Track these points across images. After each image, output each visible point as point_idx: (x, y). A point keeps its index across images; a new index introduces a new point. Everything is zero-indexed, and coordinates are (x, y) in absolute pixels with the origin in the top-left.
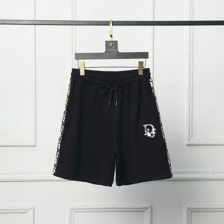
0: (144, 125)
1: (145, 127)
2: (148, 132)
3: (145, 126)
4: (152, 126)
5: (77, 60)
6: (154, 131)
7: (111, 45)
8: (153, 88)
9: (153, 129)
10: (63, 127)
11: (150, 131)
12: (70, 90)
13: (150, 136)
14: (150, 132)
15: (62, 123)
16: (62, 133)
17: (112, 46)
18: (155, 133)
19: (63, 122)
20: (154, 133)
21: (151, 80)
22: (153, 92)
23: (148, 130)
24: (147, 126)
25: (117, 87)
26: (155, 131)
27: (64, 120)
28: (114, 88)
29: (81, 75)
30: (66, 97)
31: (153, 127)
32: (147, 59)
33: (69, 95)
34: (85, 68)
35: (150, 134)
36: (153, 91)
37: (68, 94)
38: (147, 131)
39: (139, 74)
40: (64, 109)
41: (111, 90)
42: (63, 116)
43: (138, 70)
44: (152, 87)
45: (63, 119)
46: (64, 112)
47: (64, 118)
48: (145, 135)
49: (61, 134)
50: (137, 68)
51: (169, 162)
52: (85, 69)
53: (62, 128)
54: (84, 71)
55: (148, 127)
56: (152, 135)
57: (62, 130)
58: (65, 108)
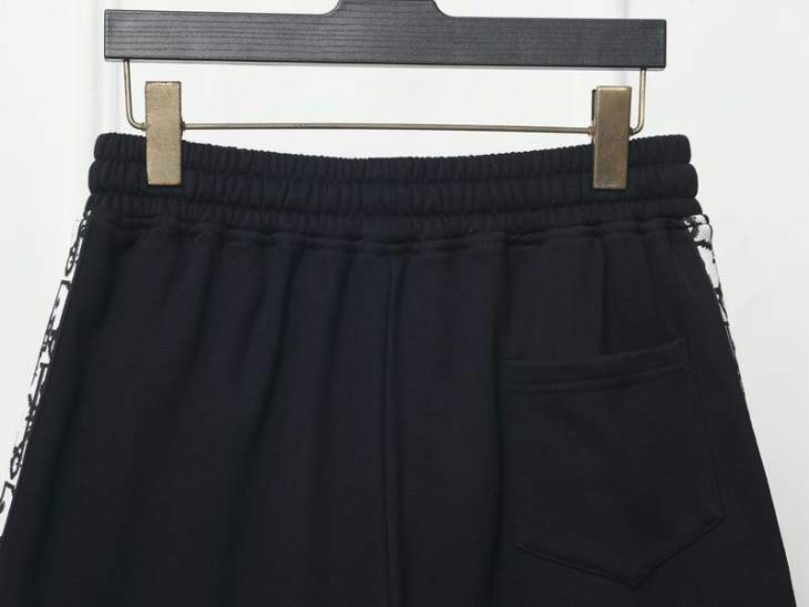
5: (120, 65)
32: (650, 74)
34: (183, 127)
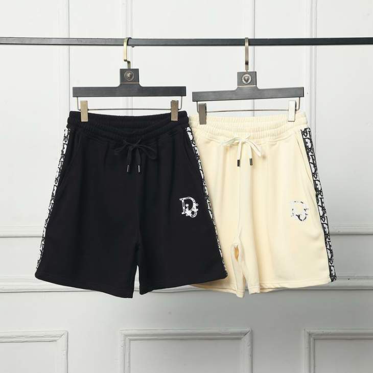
0: (181, 199)
1: (183, 201)
2: (187, 210)
3: (183, 200)
4: (192, 199)
6: (195, 208)
7: (129, 75)
8: (193, 141)
9: (195, 205)
10: (53, 202)
11: (190, 208)
12: (67, 145)
13: (190, 215)
14: (189, 210)
15: (52, 196)
16: (50, 211)
17: (131, 76)
18: (197, 210)
19: (53, 194)
20: (196, 210)
21: (190, 130)
22: (194, 147)
23: (187, 205)
24: (185, 200)
26: (197, 207)
27: (54, 192)
29: (83, 120)
31: (194, 201)
33: (64, 153)
35: (190, 212)
36: (193, 146)
37: (62, 151)
38: (186, 208)
39: (173, 119)
40: (55, 173)
42: (54, 185)
43: (171, 113)
44: (191, 139)
45: (54, 190)
46: (56, 179)
47: (55, 188)
48: (183, 213)
51: (221, 254)
52: (89, 112)
53: (51, 204)
54: (87, 115)
55: (186, 202)
56: (193, 213)
57: (51, 206)
58: (58, 173)
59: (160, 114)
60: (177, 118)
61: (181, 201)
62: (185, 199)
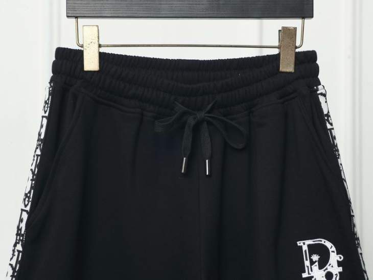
0: (300, 243)
1: (305, 248)
2: (315, 267)
3: (304, 245)
4: (328, 244)
6: (335, 264)
8: (328, 115)
9: (334, 258)
10: (21, 249)
11: (323, 263)
12: (48, 118)
14: (320, 268)
15: (17, 235)
16: (14, 269)
18: (340, 269)
19: (19, 229)
20: (336, 270)
21: (323, 92)
22: (331, 130)
23: (315, 258)
24: (309, 246)
25: (209, 112)
26: (340, 264)
27: (23, 225)
28: (201, 115)
29: (87, 68)
30: (35, 143)
31: (334, 249)
33: (42, 137)
35: (322, 273)
36: (329, 126)
37: (40, 135)
38: (312, 263)
39: (283, 68)
40: (24, 183)
41: (191, 121)
42: (22, 210)
43: (279, 55)
44: (325, 112)
45: (21, 220)
46: (26, 195)
47: (25, 216)
48: (305, 275)
49: (11, 272)
50: (275, 52)
52: (103, 50)
53: (16, 253)
54: (97, 55)
55: (313, 249)
56: (329, 276)
57: (15, 258)
58: (30, 182)
59: (254, 55)
60: (293, 66)
61: (301, 247)
62: (310, 242)
